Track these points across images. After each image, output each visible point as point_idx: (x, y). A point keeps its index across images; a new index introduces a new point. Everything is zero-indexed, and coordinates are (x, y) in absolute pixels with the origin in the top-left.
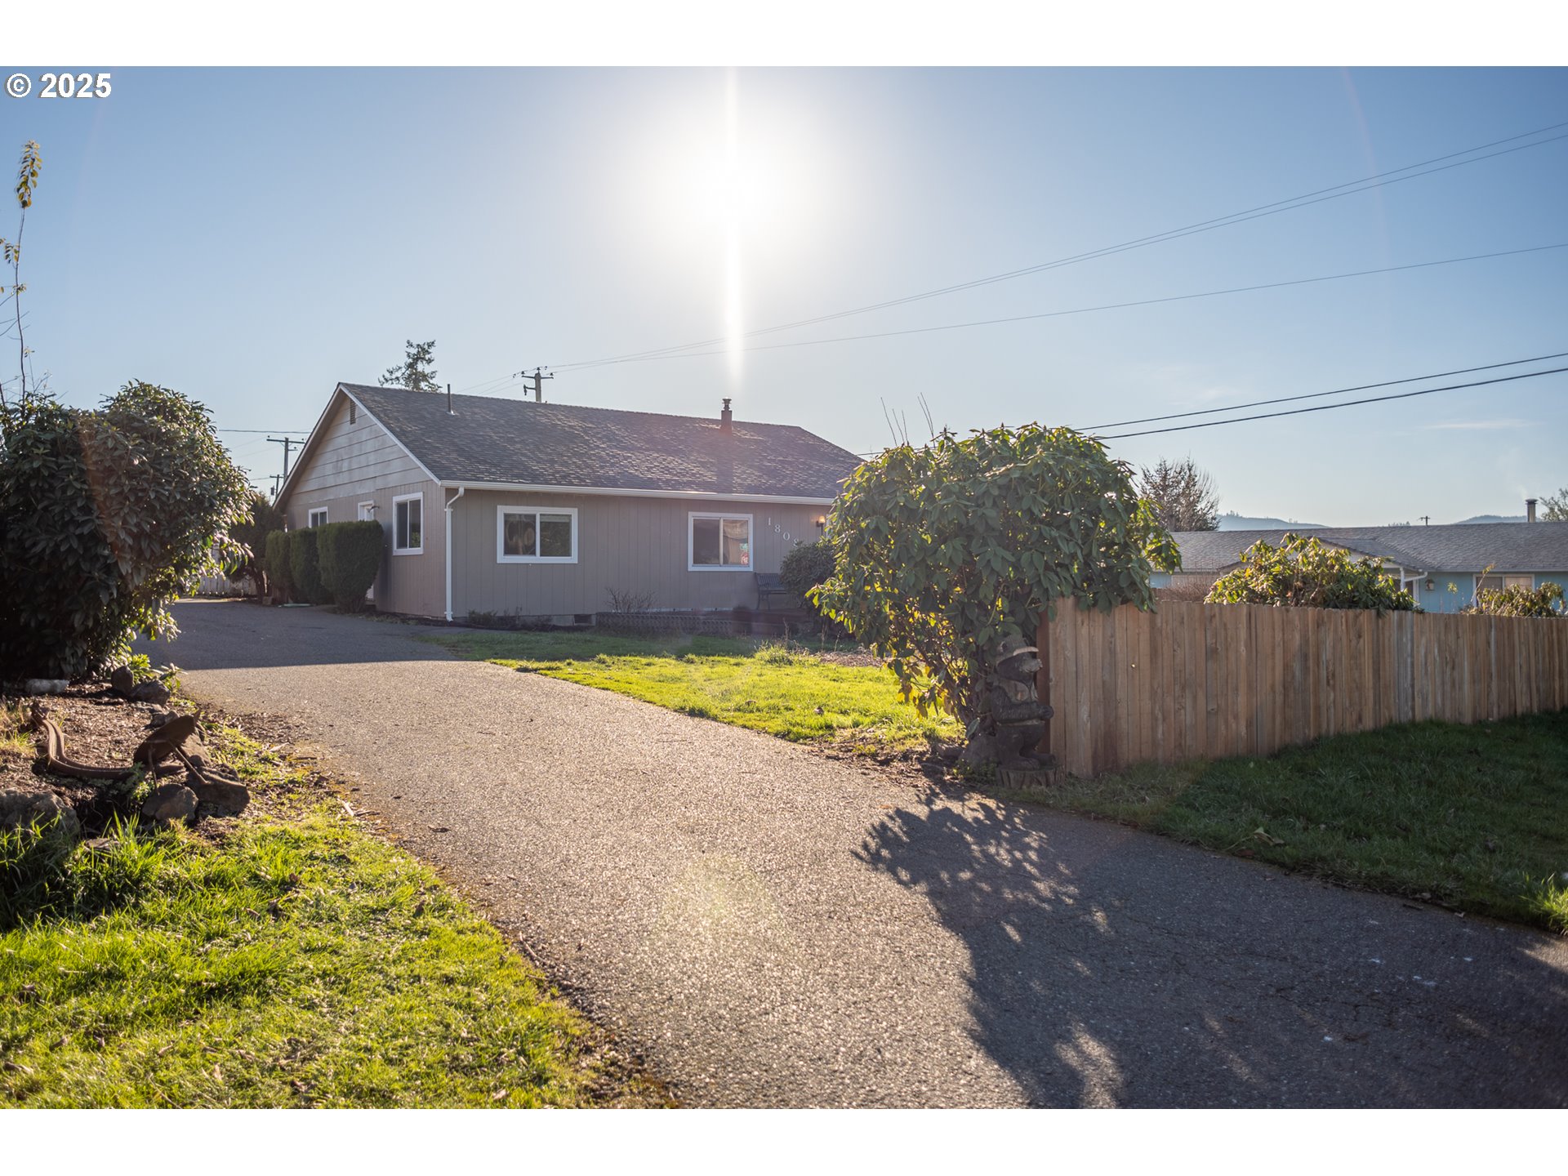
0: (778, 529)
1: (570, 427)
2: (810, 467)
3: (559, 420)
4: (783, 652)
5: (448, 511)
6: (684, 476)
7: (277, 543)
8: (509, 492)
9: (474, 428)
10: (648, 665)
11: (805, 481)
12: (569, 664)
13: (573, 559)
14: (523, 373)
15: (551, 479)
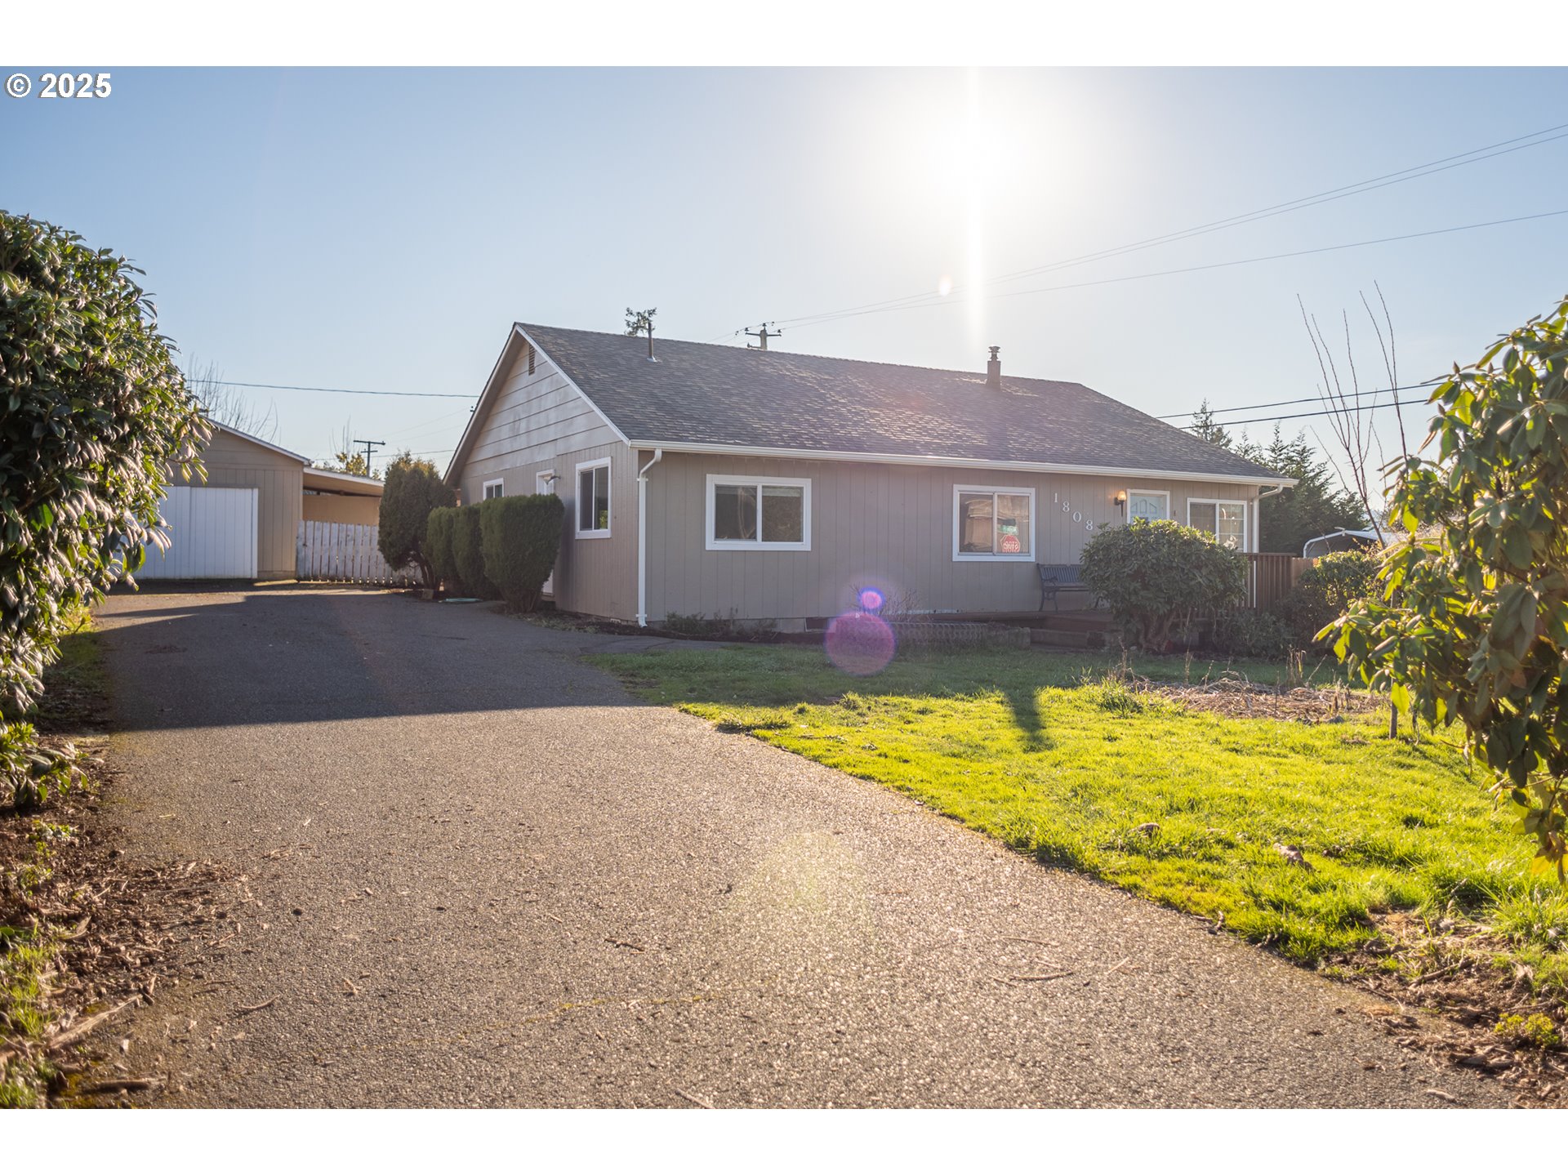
0: (1066, 507)
1: (802, 378)
2: (1102, 431)
3: (788, 370)
4: (1119, 691)
5: (642, 481)
6: (948, 438)
7: (440, 523)
8: (722, 456)
9: (679, 377)
10: (923, 712)
11: (1099, 446)
12: (801, 711)
13: (805, 545)
14: (746, 329)
15: (777, 440)
